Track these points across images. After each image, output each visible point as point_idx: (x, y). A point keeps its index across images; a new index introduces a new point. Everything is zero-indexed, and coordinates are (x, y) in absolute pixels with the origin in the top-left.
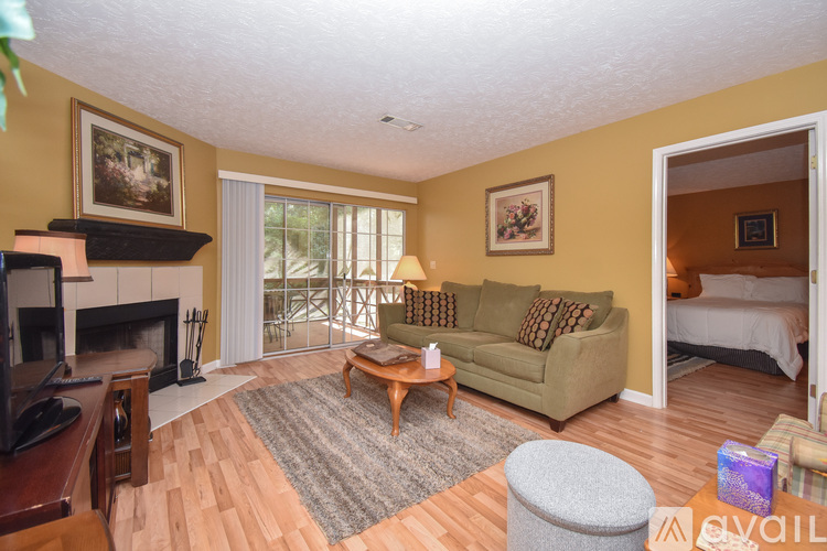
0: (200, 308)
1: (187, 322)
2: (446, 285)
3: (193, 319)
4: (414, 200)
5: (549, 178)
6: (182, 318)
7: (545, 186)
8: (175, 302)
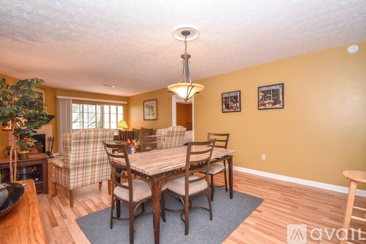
0: (52, 137)
1: (48, 140)
2: (133, 129)
3: (50, 139)
4: (126, 103)
5: (156, 100)
6: (46, 139)
7: (155, 102)
8: (45, 134)
